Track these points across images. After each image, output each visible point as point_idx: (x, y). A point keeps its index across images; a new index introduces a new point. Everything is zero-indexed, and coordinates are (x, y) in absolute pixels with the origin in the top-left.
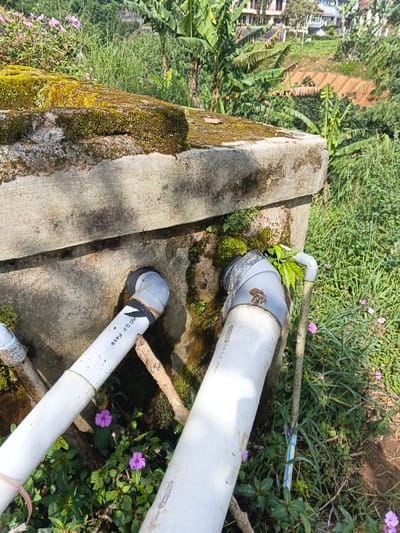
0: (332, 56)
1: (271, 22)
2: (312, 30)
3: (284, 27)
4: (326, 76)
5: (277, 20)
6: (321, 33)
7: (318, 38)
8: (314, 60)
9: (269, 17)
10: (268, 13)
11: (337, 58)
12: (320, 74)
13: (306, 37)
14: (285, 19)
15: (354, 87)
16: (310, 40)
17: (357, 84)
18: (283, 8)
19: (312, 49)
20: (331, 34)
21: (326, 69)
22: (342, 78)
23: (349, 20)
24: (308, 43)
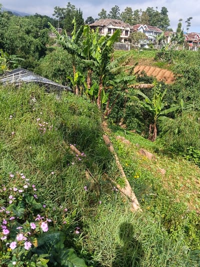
0: (153, 58)
1: (123, 41)
2: (142, 46)
3: (129, 43)
4: (150, 68)
5: (125, 40)
6: (147, 47)
7: (145, 49)
8: (144, 60)
9: (122, 38)
10: (121, 36)
11: (155, 59)
12: (147, 67)
13: (140, 49)
14: (130, 40)
15: (164, 74)
16: (142, 50)
17: (165, 72)
18: (129, 35)
19: (143, 55)
20: (152, 47)
21: (150, 65)
22: (158, 69)
23: (160, 41)
24: (141, 52)
